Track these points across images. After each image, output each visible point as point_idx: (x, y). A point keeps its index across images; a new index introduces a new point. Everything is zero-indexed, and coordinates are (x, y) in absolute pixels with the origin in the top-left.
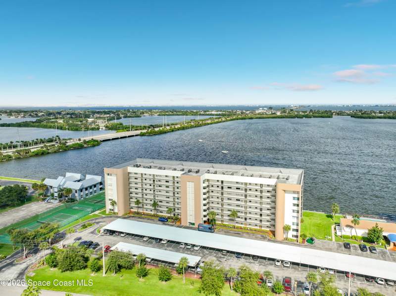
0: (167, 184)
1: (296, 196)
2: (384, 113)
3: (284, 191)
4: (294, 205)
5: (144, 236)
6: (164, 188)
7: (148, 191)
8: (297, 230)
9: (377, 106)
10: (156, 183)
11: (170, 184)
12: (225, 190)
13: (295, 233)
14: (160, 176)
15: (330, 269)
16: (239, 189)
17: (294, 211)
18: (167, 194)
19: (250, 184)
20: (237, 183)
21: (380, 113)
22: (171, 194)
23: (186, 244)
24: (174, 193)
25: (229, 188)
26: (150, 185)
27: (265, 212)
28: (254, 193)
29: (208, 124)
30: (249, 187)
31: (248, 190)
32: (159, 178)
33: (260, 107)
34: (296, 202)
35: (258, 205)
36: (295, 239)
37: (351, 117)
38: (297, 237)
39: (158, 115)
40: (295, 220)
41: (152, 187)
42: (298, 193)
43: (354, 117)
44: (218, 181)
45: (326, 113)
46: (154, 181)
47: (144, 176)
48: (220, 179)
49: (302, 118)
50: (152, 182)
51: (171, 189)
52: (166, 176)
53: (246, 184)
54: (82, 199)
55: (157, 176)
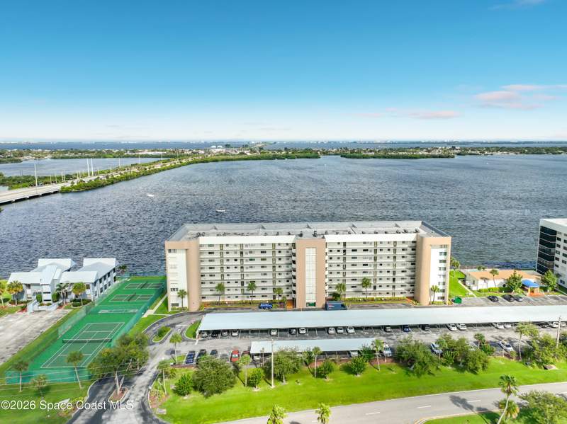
0: (263, 255)
1: (443, 250)
2: (376, 152)
3: (431, 245)
4: (441, 261)
5: (271, 330)
6: (258, 262)
7: (232, 270)
8: (444, 291)
9: (355, 142)
10: (245, 255)
11: (269, 254)
12: (349, 253)
13: (441, 294)
14: (252, 245)
15: (507, 323)
16: (367, 250)
17: (440, 269)
18: (264, 270)
19: (381, 243)
20: (365, 243)
21: (371, 151)
22: (269, 269)
23: (336, 328)
24: (274, 267)
25: (353, 251)
26: (236, 260)
27: (399, 275)
28: (386, 253)
29: (160, 171)
30: (379, 246)
31: (378, 251)
32: (249, 248)
33: (213, 145)
34: (443, 257)
35: (391, 268)
36: (441, 301)
37: (342, 156)
38: (443, 298)
39: (52, 158)
40: (442, 280)
41: (238, 263)
42: (446, 246)
43: (345, 157)
44: (339, 243)
45: (309, 153)
46: (242, 253)
47: (225, 248)
48: (342, 241)
49: (284, 159)
50: (238, 255)
51: (269, 262)
52: (262, 245)
53: (376, 243)
54: (97, 297)
55: (247, 245)
